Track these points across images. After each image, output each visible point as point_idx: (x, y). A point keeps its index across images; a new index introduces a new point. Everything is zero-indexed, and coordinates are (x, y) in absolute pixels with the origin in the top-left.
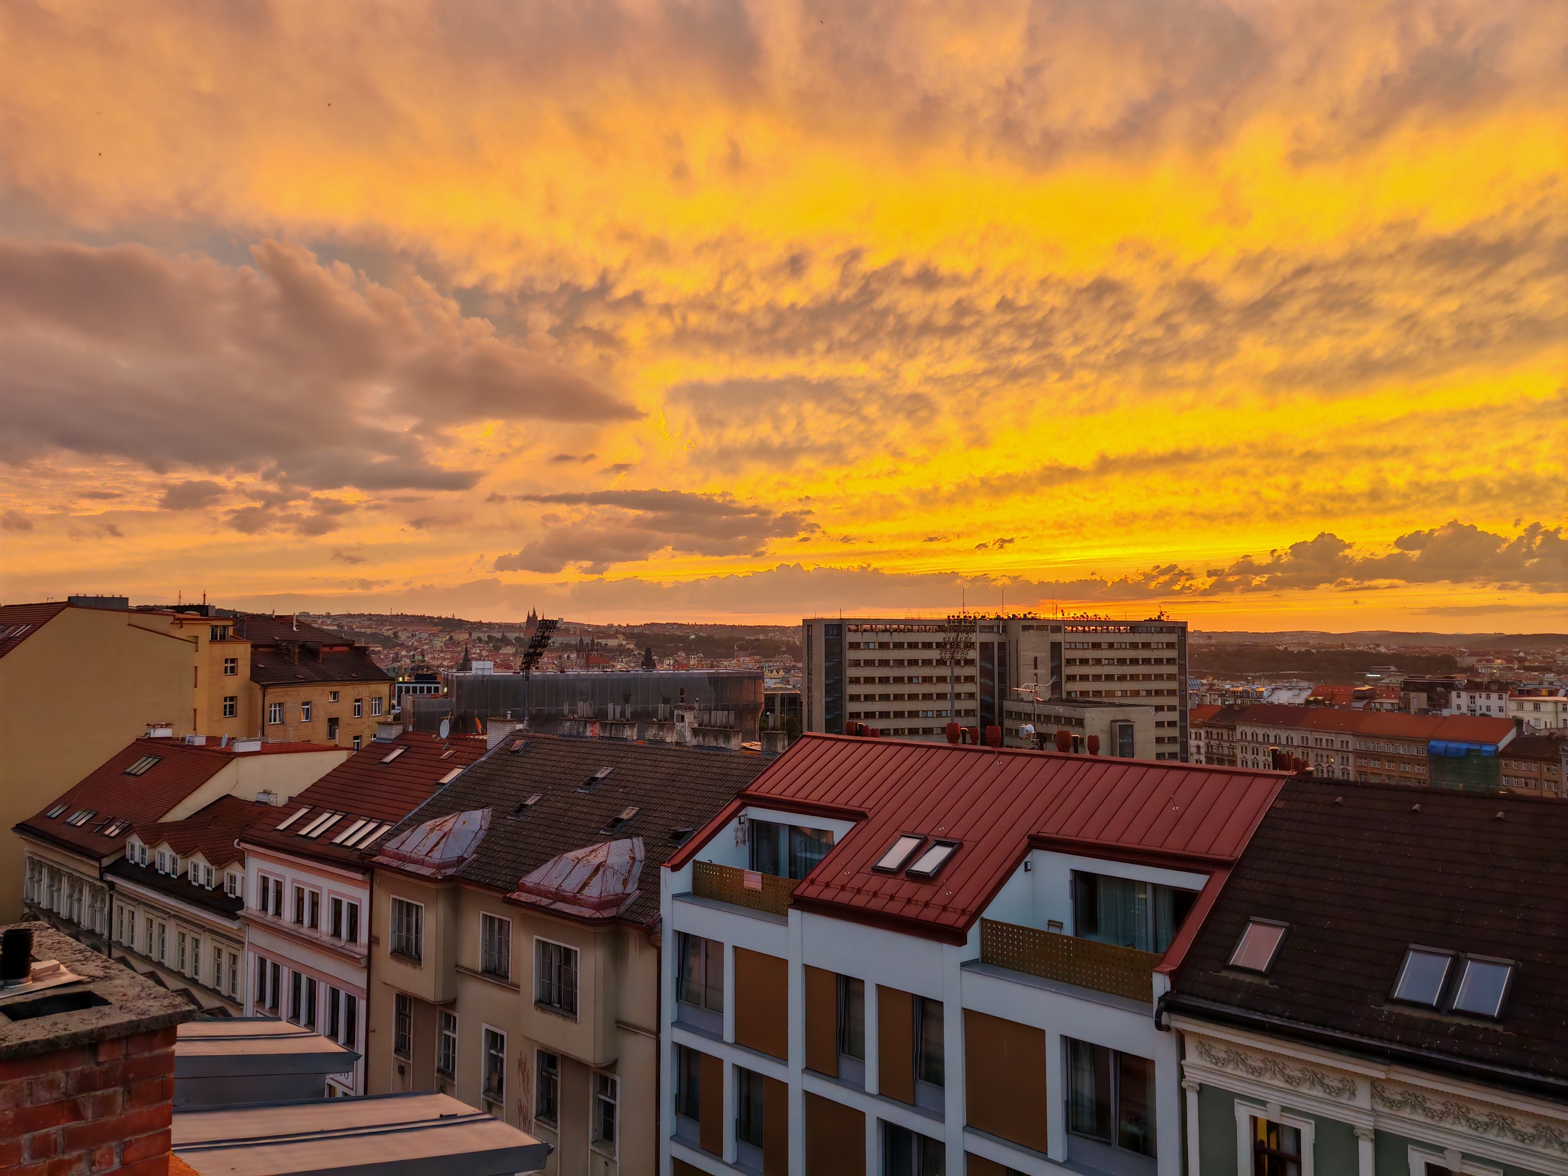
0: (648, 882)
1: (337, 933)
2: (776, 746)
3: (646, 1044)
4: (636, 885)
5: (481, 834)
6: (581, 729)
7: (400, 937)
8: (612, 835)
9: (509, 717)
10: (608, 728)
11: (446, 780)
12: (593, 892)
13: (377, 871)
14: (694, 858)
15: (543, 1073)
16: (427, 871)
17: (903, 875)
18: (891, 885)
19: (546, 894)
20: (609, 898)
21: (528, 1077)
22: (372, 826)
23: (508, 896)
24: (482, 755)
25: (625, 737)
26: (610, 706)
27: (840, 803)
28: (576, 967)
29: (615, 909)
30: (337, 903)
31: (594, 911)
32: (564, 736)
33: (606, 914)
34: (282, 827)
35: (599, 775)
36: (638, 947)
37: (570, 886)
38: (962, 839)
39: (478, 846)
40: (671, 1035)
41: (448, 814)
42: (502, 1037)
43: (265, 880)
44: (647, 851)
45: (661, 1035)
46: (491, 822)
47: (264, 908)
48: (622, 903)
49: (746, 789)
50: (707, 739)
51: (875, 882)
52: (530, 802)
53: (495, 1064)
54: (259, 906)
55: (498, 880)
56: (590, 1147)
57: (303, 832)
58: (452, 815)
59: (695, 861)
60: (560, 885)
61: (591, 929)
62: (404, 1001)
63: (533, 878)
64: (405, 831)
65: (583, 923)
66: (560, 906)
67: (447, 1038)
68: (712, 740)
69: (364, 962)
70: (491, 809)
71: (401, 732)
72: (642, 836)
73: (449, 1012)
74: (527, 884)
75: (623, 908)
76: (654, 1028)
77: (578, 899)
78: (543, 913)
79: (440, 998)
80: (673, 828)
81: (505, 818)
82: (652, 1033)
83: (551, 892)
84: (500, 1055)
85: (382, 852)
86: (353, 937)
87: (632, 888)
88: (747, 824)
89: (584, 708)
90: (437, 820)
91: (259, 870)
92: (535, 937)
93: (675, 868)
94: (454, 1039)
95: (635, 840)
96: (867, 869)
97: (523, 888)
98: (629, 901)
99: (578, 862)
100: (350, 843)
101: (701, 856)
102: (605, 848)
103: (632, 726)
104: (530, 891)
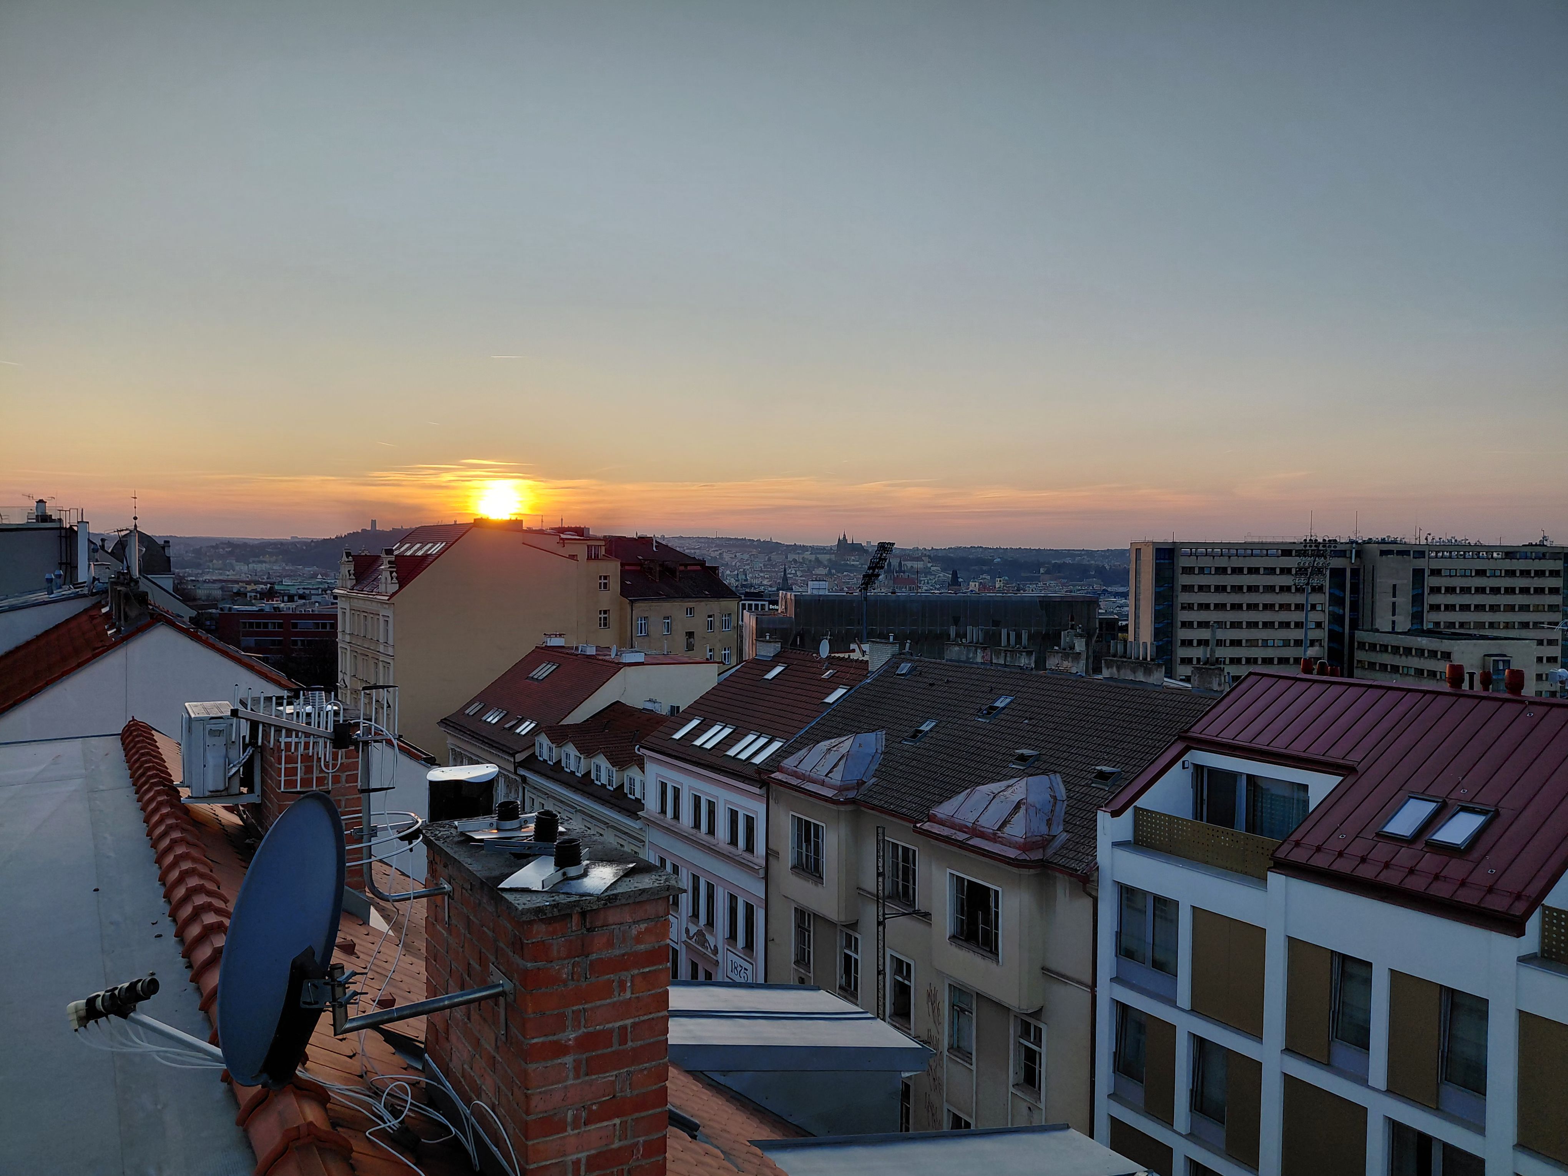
0: (1075, 825)
1: (734, 841)
2: (1211, 683)
3: (1080, 996)
4: (1061, 828)
5: (880, 758)
6: (971, 655)
7: (799, 854)
8: (1024, 770)
9: (891, 638)
10: (1003, 654)
11: (831, 699)
12: (1017, 830)
13: (773, 786)
14: (1134, 804)
15: (955, 1007)
16: (829, 793)
17: (1420, 845)
18: (1405, 856)
19: (962, 828)
20: (1034, 839)
21: (938, 1009)
22: (762, 741)
23: (918, 825)
24: (866, 677)
25: (1022, 665)
26: (1004, 632)
27: (1314, 753)
28: (997, 906)
29: (1041, 850)
30: (734, 814)
31: (1020, 852)
32: (951, 660)
33: (1036, 855)
34: (677, 736)
35: (997, 704)
36: (1067, 891)
37: (989, 821)
38: (1496, 806)
39: (876, 770)
40: (1107, 991)
41: (840, 736)
42: (908, 966)
43: (664, 786)
44: (1068, 790)
45: (1098, 989)
46: (886, 746)
47: (663, 811)
48: (1047, 844)
49: (1187, 731)
50: (1122, 672)
51: (1383, 851)
52: (925, 727)
53: (903, 992)
54: (659, 809)
55: (903, 807)
56: (1011, 1089)
57: (698, 743)
58: (845, 738)
59: (1135, 807)
60: (977, 820)
61: (1015, 870)
62: (802, 916)
63: (944, 810)
64: (800, 749)
65: (1008, 864)
66: (976, 842)
67: (848, 958)
68: (1129, 672)
69: (762, 873)
70: (884, 732)
71: (779, 649)
72: (1060, 772)
73: (850, 932)
74: (939, 815)
75: (1050, 851)
76: (1088, 980)
77: (999, 837)
78: (960, 847)
79: (843, 918)
80: (1098, 768)
81: (900, 742)
82: (1087, 986)
83: (967, 827)
84: (906, 982)
85: (780, 770)
86: (750, 847)
87: (1058, 829)
88: (1191, 770)
89: (974, 633)
90: (833, 740)
91: (658, 775)
92: (949, 871)
93: (1116, 814)
94: (856, 960)
95: (1052, 776)
96: (1369, 834)
97: (932, 819)
98: (1057, 843)
99: (994, 797)
100: (743, 756)
101: (1140, 803)
102: (1023, 783)
103: (1029, 653)
104: (942, 823)
